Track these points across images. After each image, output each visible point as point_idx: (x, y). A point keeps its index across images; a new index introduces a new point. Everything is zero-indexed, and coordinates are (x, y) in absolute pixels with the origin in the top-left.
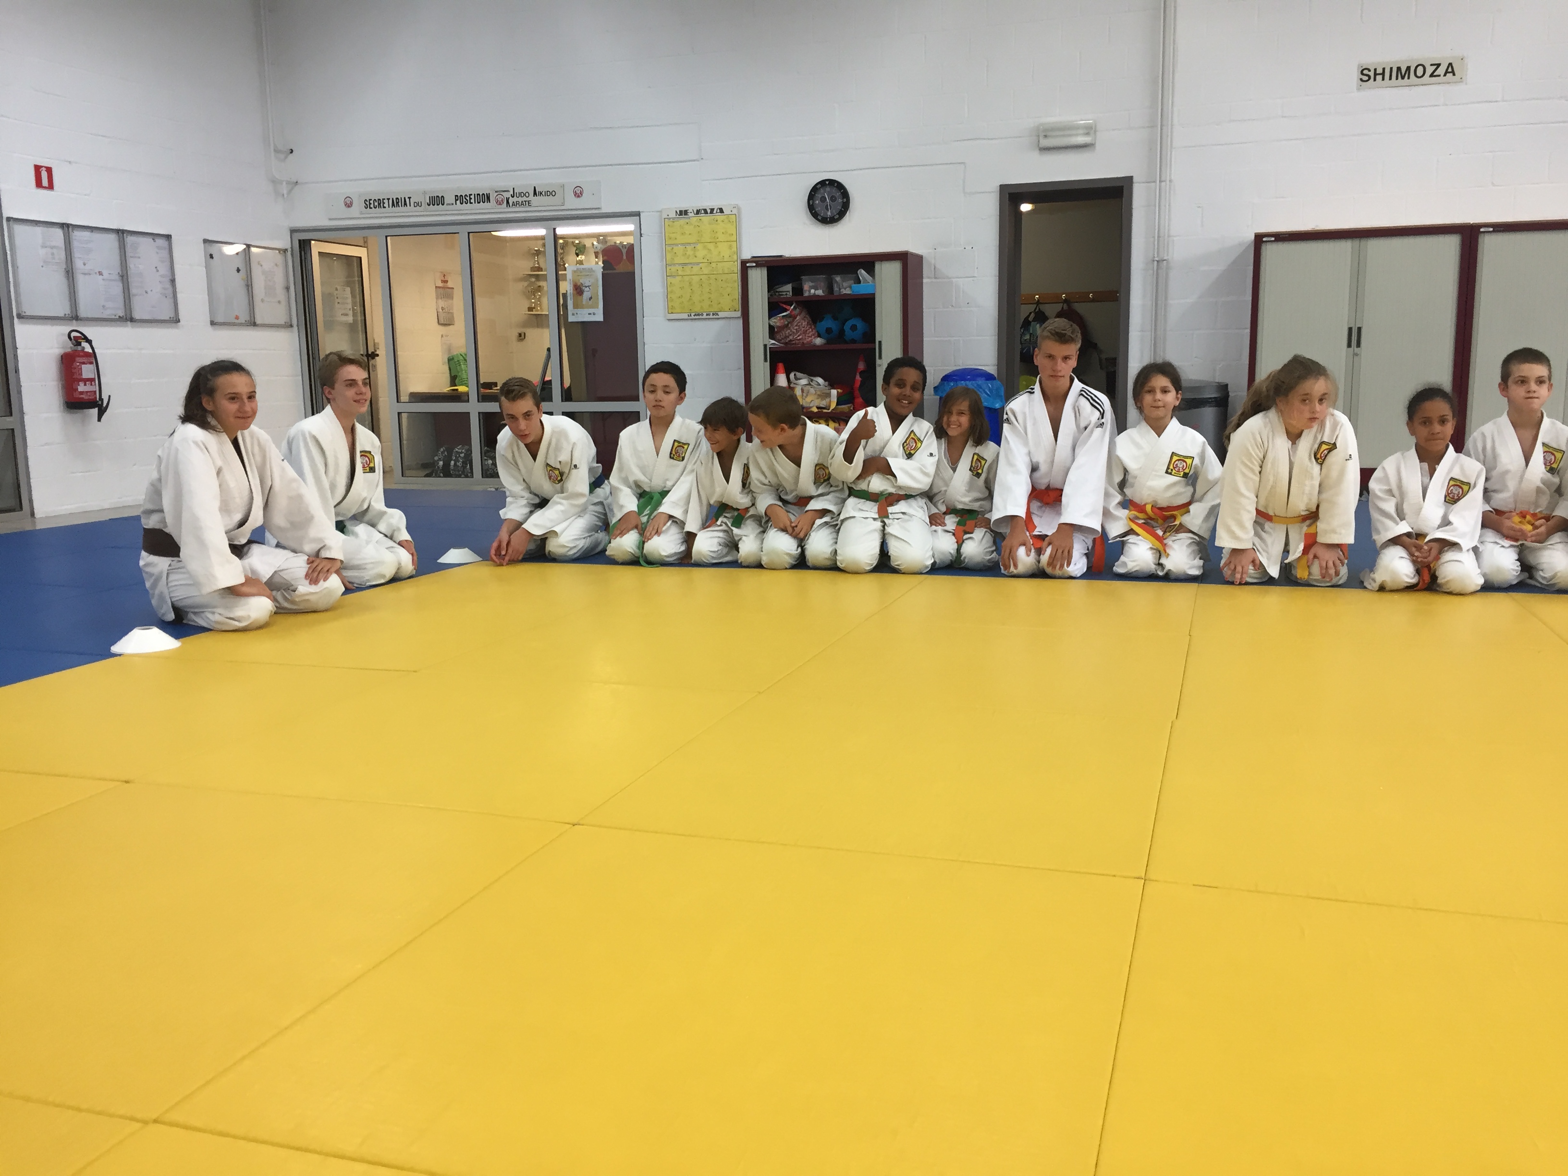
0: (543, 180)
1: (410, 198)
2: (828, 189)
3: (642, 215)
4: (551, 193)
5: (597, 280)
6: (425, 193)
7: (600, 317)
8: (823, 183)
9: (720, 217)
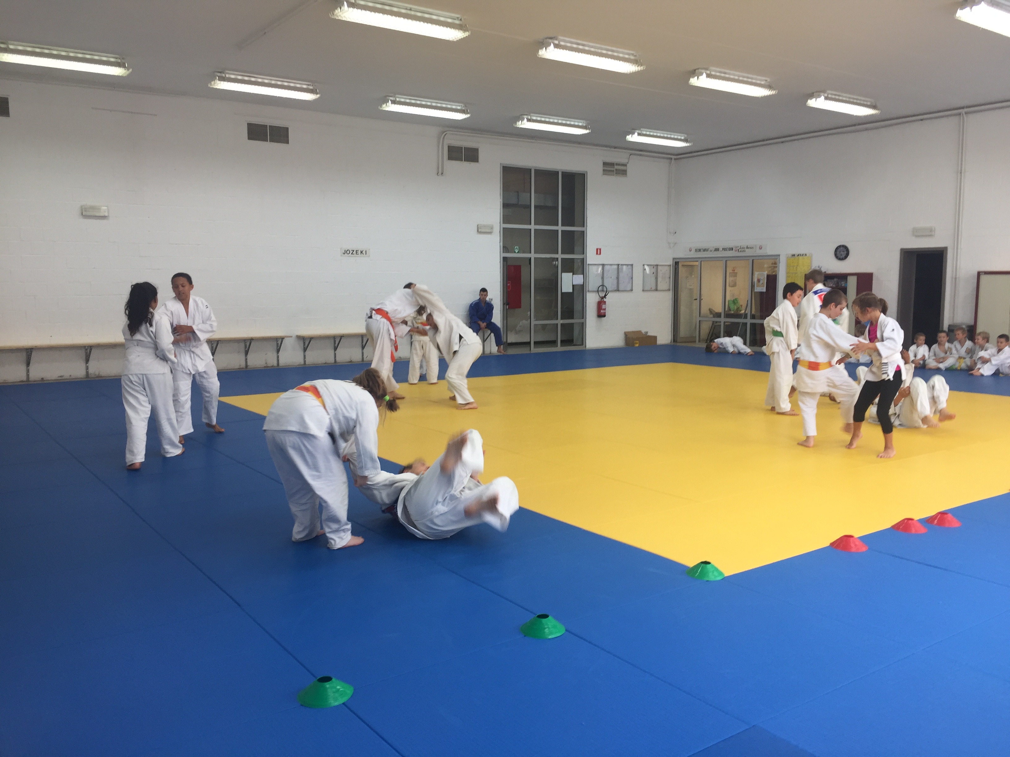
0: (750, 244)
1: (709, 249)
2: (842, 248)
3: (780, 256)
4: (751, 248)
5: (765, 278)
6: (713, 247)
7: (764, 290)
8: (840, 246)
9: (805, 257)
